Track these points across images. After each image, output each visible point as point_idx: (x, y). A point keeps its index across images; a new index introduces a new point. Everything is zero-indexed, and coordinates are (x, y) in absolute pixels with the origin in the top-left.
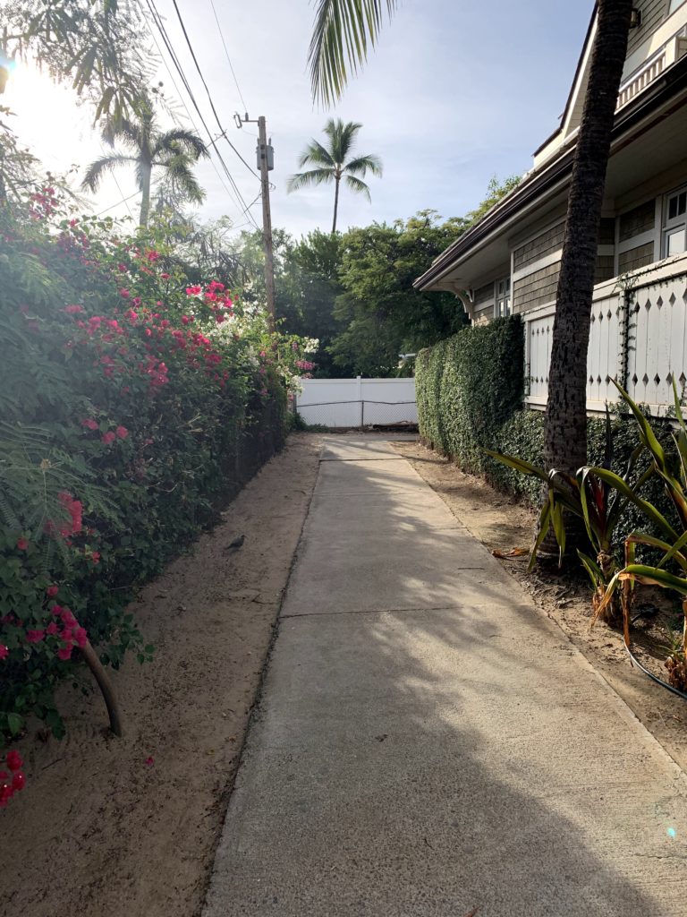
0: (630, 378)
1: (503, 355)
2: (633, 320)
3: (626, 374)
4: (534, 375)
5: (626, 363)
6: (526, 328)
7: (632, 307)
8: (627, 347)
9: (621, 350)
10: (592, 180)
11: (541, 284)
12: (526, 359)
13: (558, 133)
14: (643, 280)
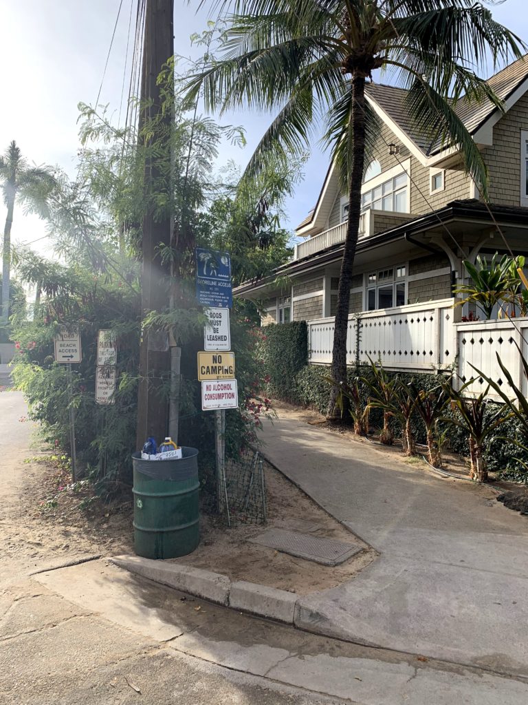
0: (360, 352)
1: (298, 339)
2: (360, 330)
3: (358, 350)
4: (313, 349)
5: (358, 346)
6: (309, 327)
7: (360, 325)
8: (358, 340)
9: (356, 341)
10: (347, 281)
11: (309, 305)
12: (309, 342)
13: (310, 223)
14: (364, 316)
